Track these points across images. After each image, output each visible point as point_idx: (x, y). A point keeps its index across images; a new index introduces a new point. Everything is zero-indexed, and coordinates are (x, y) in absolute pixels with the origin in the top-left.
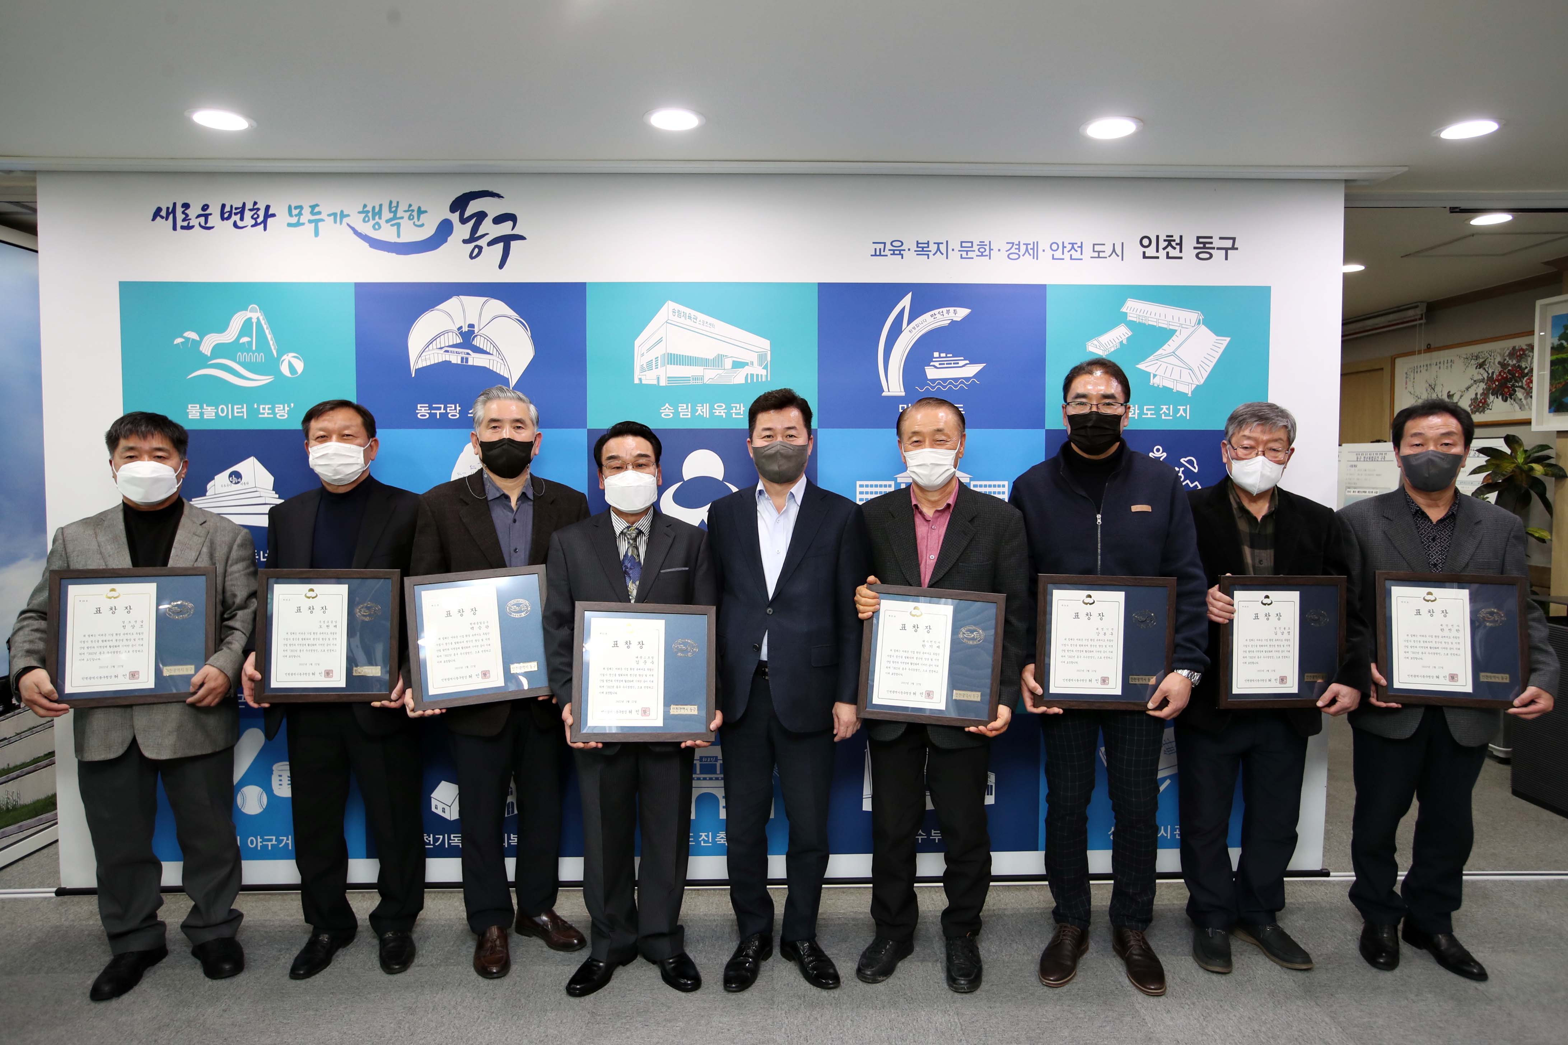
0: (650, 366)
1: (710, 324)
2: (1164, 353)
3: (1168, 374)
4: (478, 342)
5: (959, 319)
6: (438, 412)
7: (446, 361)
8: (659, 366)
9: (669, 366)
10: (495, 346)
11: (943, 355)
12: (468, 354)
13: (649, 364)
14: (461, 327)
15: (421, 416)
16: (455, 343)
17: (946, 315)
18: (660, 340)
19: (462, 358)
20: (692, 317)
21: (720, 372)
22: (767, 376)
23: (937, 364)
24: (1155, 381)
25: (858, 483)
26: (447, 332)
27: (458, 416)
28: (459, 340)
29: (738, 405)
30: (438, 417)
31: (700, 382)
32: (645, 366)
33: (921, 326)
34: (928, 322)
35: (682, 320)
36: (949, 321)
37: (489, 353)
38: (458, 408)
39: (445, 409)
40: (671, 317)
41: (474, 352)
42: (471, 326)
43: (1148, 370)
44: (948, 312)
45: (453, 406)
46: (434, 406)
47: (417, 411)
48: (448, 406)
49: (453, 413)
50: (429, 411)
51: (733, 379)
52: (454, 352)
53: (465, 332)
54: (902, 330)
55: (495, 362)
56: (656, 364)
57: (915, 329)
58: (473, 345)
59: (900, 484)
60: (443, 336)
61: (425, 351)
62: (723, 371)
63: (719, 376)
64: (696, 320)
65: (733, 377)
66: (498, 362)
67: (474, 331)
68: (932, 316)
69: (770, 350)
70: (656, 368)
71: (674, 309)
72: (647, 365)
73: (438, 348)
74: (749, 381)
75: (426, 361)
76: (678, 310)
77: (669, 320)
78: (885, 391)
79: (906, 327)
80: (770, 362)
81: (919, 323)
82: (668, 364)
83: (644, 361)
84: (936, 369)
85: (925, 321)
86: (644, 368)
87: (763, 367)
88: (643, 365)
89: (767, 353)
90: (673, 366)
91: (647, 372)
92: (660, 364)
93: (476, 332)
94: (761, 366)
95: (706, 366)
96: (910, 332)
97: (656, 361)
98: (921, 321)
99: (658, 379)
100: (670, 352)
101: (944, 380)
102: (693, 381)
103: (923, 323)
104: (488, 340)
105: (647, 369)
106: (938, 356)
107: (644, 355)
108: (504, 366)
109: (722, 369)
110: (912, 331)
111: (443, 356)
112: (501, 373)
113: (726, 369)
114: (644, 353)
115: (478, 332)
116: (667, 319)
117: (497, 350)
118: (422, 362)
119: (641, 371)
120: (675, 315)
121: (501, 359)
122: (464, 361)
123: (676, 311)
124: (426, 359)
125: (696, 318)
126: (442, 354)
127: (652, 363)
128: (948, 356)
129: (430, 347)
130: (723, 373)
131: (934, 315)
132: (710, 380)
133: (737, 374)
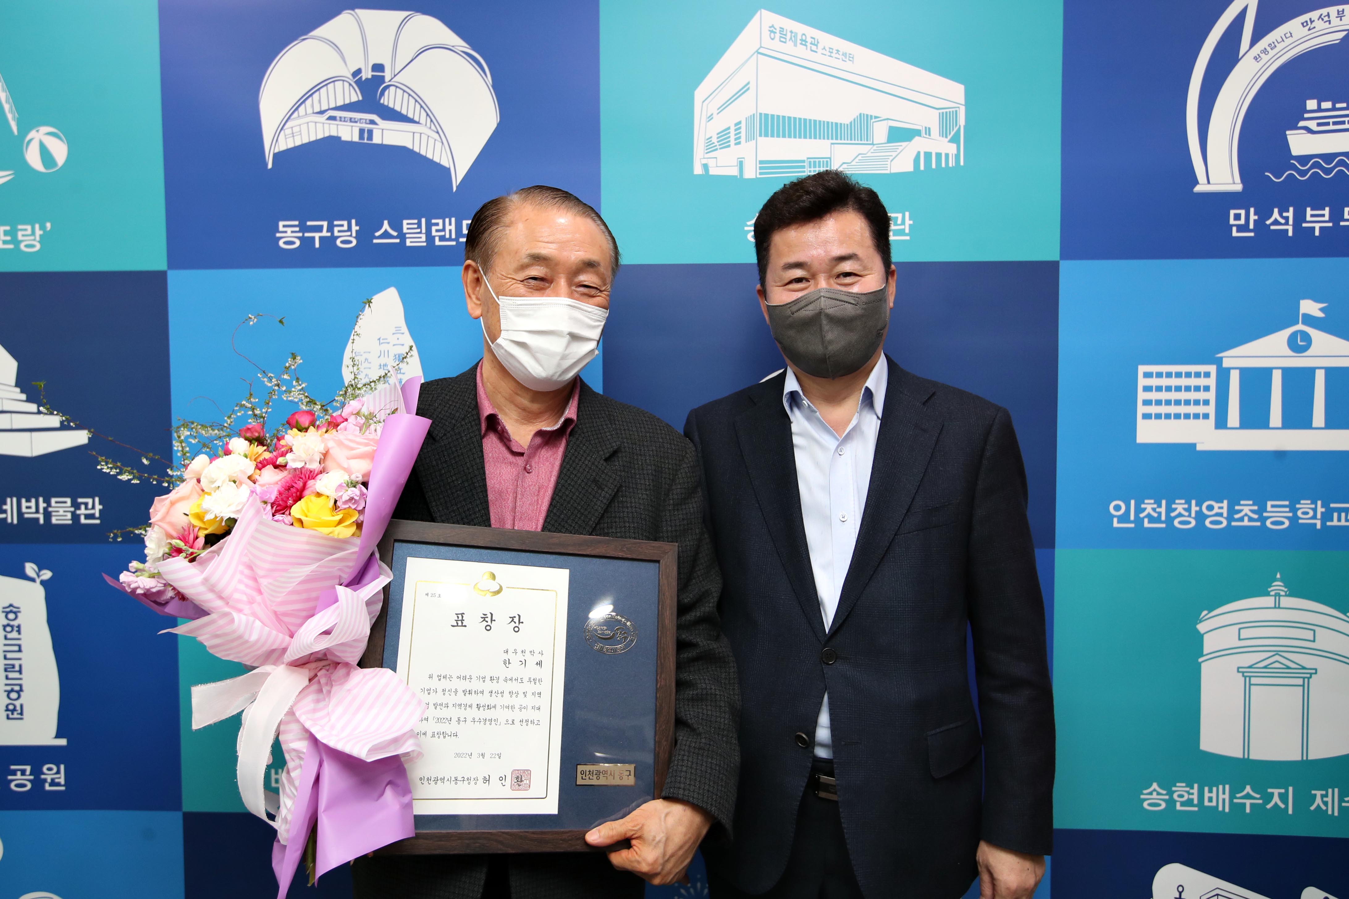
0: (724, 139)
1: (844, 54)
4: (391, 99)
6: (317, 235)
7: (330, 137)
8: (743, 139)
9: (762, 140)
10: (423, 106)
11: (1327, 105)
12: (372, 122)
13: (723, 136)
14: (359, 71)
15: (285, 243)
16: (347, 102)
17: (1336, 21)
18: (745, 89)
19: (362, 131)
20: (809, 40)
22: (957, 156)
25: (1142, 369)
26: (333, 80)
27: (354, 242)
28: (355, 96)
29: (899, 216)
30: (317, 245)
32: (714, 140)
33: (1280, 46)
34: (1296, 37)
35: (789, 47)
36: (1342, 34)
37: (411, 121)
38: (355, 228)
39: (330, 229)
40: (767, 42)
41: (384, 117)
42: (378, 67)
44: (1340, 14)
45: (345, 223)
46: (309, 223)
47: (278, 235)
48: (336, 223)
49: (345, 236)
50: (300, 235)
51: (889, 163)
52: (346, 119)
53: (367, 79)
54: (1240, 56)
55: (424, 138)
56: (736, 135)
57: (1267, 53)
58: (383, 105)
59: (1228, 370)
60: (325, 88)
61: (293, 117)
62: (872, 146)
63: (862, 157)
64: (815, 47)
65: (891, 159)
66: (429, 138)
67: (383, 77)
68: (1305, 24)
69: (963, 103)
70: (736, 144)
71: (773, 26)
72: (718, 138)
73: (315, 111)
74: (922, 168)
75: (293, 136)
76: (781, 28)
77: (762, 49)
78: (1200, 182)
79: (1248, 48)
80: (964, 126)
81: (1276, 40)
82: (760, 135)
83: (713, 129)
84: (1309, 135)
85: (1288, 35)
86: (714, 143)
87: (949, 137)
88: (711, 137)
89: (958, 109)
90: (769, 139)
91: (719, 151)
92: (743, 135)
93: (387, 79)
94: (946, 137)
95: (837, 139)
96: (1255, 58)
97: (736, 130)
98: (1285, 35)
99: (741, 165)
100: (763, 112)
101: (1328, 158)
102: (810, 167)
103: (1283, 40)
104: (409, 95)
105: (719, 145)
106: (1315, 107)
107: (712, 118)
108: (441, 144)
109: (869, 142)
110: (1260, 59)
111: (326, 126)
112: (436, 159)
113: (874, 143)
114: (712, 115)
115: (392, 79)
116: (759, 46)
117: (428, 115)
118: (286, 139)
119: (707, 149)
120: (775, 37)
121: (436, 130)
122: (366, 135)
123: (775, 29)
124: (293, 133)
125: (816, 43)
126: (323, 124)
127: (729, 133)
128: (1338, 106)
129: (302, 109)
130: (872, 150)
131: (1309, 23)
132: (845, 166)
133: (897, 153)
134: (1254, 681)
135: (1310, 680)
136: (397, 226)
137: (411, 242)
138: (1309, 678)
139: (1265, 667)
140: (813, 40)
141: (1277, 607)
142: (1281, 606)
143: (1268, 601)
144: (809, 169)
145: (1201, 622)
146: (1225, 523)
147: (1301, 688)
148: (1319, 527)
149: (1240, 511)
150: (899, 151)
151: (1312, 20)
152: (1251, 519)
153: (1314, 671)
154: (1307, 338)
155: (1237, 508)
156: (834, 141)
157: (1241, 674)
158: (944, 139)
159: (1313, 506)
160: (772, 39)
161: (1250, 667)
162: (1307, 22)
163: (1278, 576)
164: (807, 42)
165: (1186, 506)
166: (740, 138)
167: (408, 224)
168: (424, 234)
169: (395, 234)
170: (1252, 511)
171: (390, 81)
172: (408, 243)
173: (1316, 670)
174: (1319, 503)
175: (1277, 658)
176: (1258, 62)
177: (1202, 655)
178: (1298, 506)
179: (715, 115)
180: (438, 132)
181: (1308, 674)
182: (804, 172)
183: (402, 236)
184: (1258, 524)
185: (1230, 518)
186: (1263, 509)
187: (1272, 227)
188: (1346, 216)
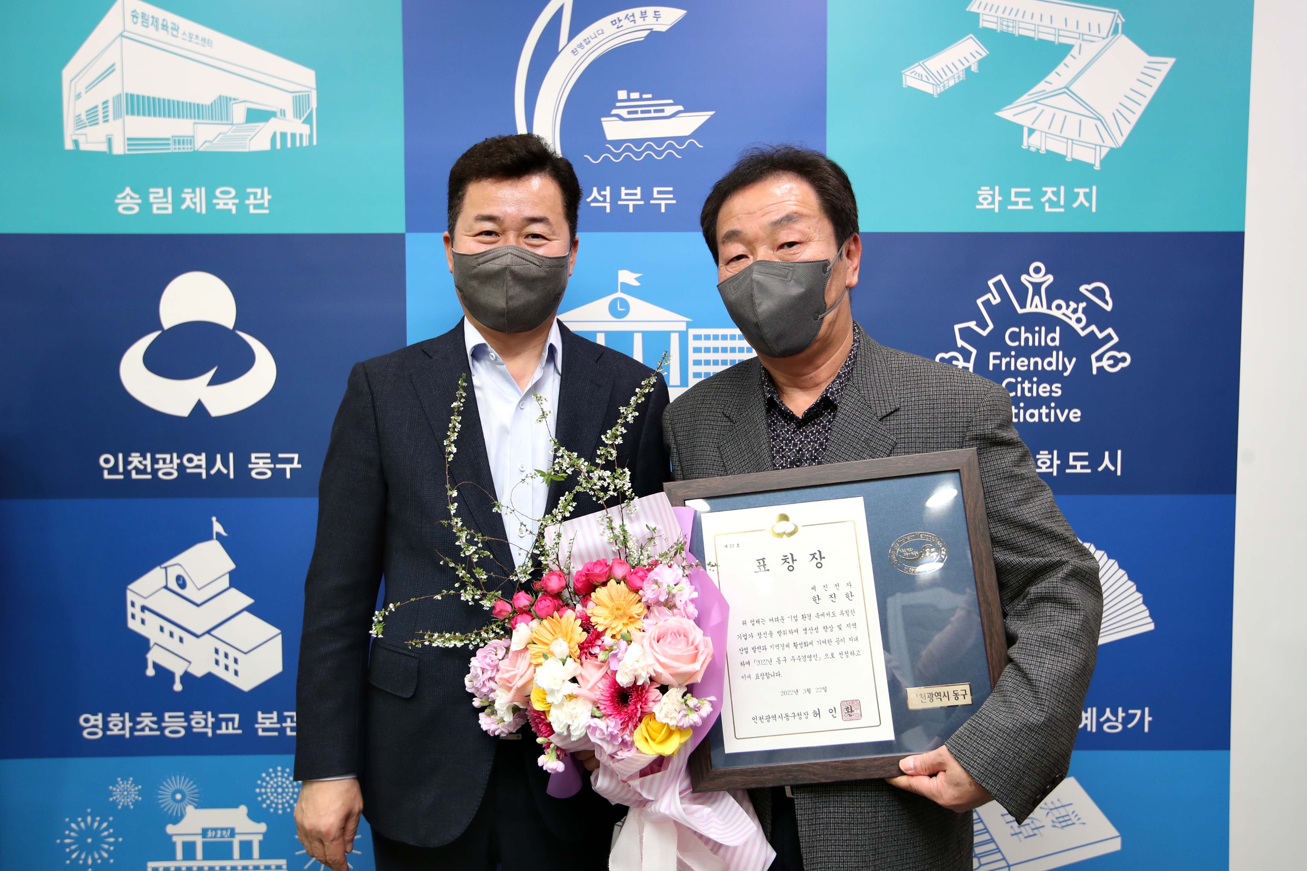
0: (92, 117)
1: (203, 39)
2: (1049, 88)
3: (1055, 129)
5: (664, 29)
8: (111, 116)
9: (129, 119)
11: (635, 95)
13: (92, 113)
17: (639, 21)
18: (111, 70)
20: (169, 24)
21: (225, 129)
22: (311, 136)
23: (623, 113)
24: (1033, 142)
29: (259, 191)
31: (187, 148)
32: (83, 117)
33: (594, 42)
34: (606, 34)
35: (150, 31)
36: (648, 32)
40: (130, 26)
43: (1018, 120)
44: (644, 15)
51: (248, 142)
54: (560, 49)
56: (103, 113)
57: (583, 47)
62: (230, 126)
63: (222, 136)
64: (176, 32)
68: (614, 23)
69: (315, 87)
70: (105, 122)
71: (135, 11)
72: (87, 115)
74: (278, 147)
76: (143, 13)
77: (125, 32)
79: (566, 43)
80: (316, 108)
81: (590, 37)
82: (127, 114)
83: (82, 107)
84: (621, 122)
85: (600, 32)
86: (83, 120)
87: (303, 119)
88: (80, 115)
89: (309, 93)
90: (136, 118)
91: (88, 128)
92: (111, 113)
94: (300, 118)
95: (199, 118)
96: (573, 52)
97: (103, 109)
98: (597, 32)
99: (109, 141)
100: (128, 92)
101: (638, 142)
102: (176, 146)
103: (596, 37)
105: (88, 122)
106: (625, 97)
107: (81, 96)
109: (228, 122)
110: (577, 52)
113: (234, 122)
114: (80, 93)
116: (123, 30)
119: (78, 126)
120: (137, 21)
123: (137, 14)
125: (176, 29)
127: (97, 111)
128: (645, 96)
130: (232, 130)
131: (617, 21)
132: (207, 144)
133: (255, 133)
140: (173, 26)
144: (173, 147)
150: (257, 131)
151: (620, 19)
154: (625, 304)
158: (298, 120)
160: (135, 23)
162: (615, 21)
164: (168, 27)
166: (107, 116)
176: (575, 55)
179: (83, 94)
182: (169, 149)
187: (592, 204)
188: (655, 195)
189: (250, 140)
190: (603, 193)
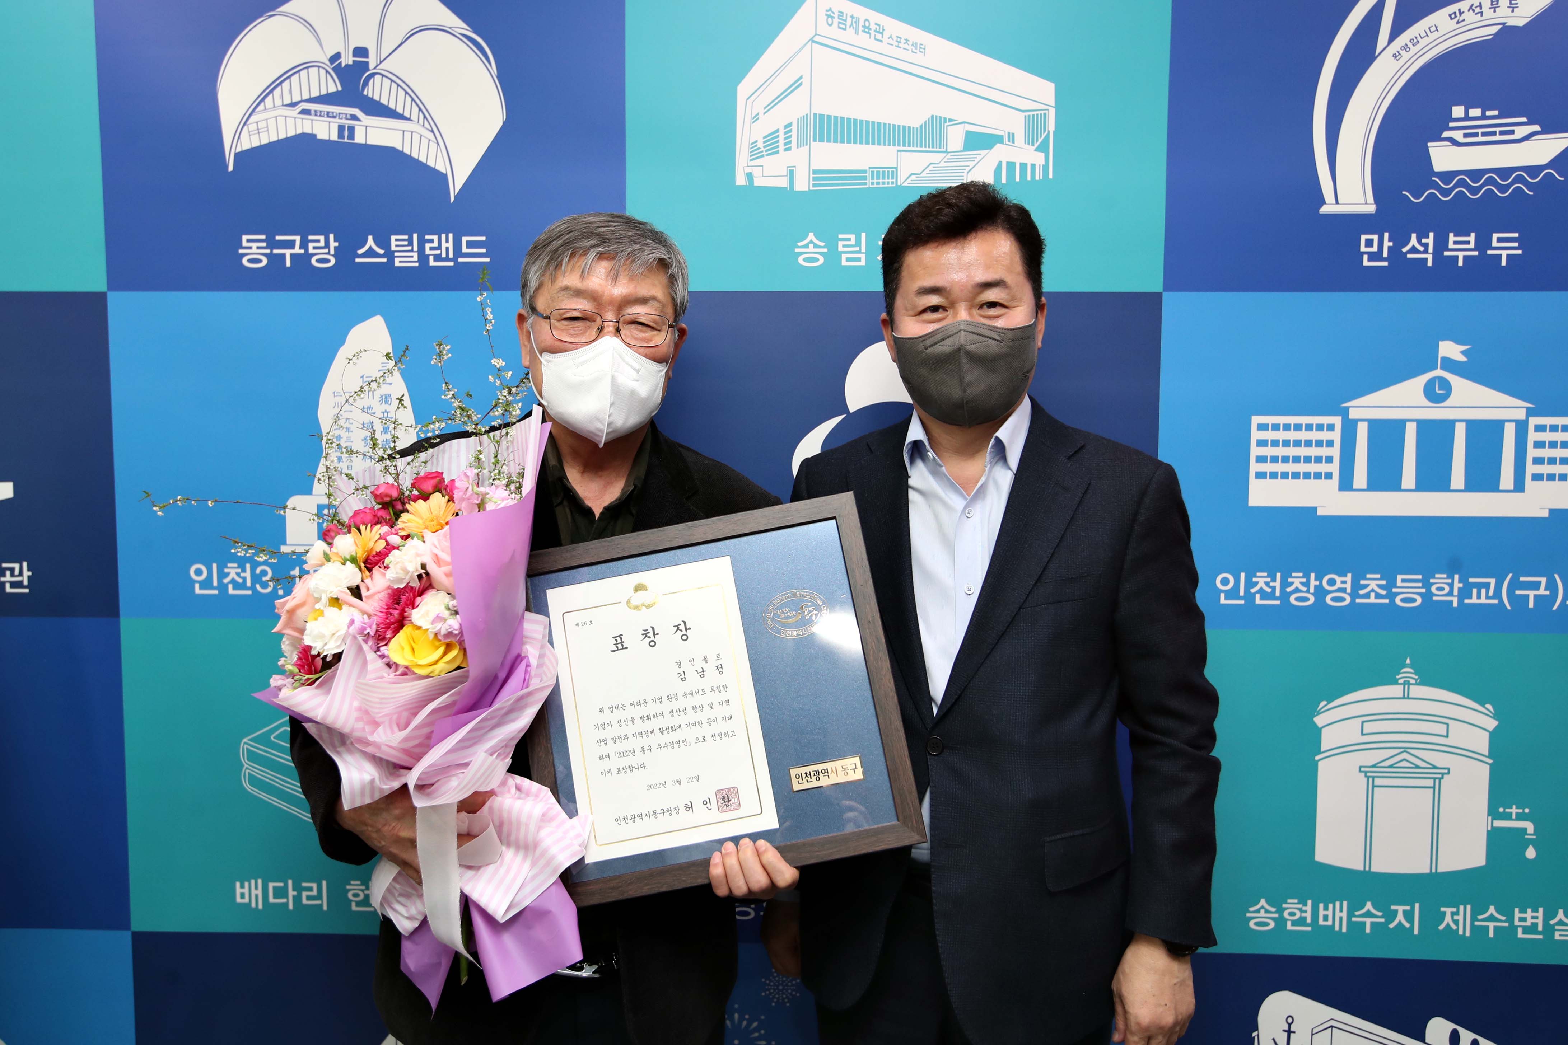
0: (771, 144)
1: (915, 45)
4: (377, 90)
5: (1521, 22)
6: (288, 252)
7: (304, 135)
8: (794, 144)
9: (816, 146)
10: (415, 99)
11: (1475, 112)
12: (354, 117)
13: (771, 140)
14: (337, 56)
15: (250, 261)
16: (324, 92)
17: (1485, 14)
18: (797, 84)
19: (341, 128)
20: (873, 27)
21: (936, 158)
22: (1045, 167)
23: (1458, 136)
25: (1256, 420)
26: (306, 66)
27: (333, 261)
28: (333, 86)
30: (288, 263)
31: (888, 183)
32: (760, 144)
33: (1423, 42)
34: (1441, 31)
35: (849, 35)
36: (1495, 29)
37: (401, 117)
38: (333, 244)
39: (304, 245)
40: (823, 29)
41: (368, 113)
42: (361, 52)
44: (1492, 6)
45: (322, 238)
46: (278, 238)
47: (241, 251)
48: (311, 238)
49: (322, 254)
50: (268, 251)
51: (965, 174)
52: (322, 114)
53: (347, 65)
54: (1377, 53)
55: (416, 137)
56: (785, 139)
57: (1408, 50)
58: (367, 96)
59: (1355, 422)
60: (297, 75)
61: (257, 110)
62: (946, 154)
63: (934, 167)
64: (881, 35)
65: (967, 170)
66: (422, 137)
67: (367, 63)
68: (1453, 16)
69: (1053, 105)
70: (785, 150)
71: (830, 9)
72: (764, 142)
73: (285, 103)
74: (1004, 180)
75: (259, 133)
76: (839, 12)
77: (817, 36)
78: (1327, 202)
79: (1386, 45)
80: (1054, 132)
81: (1419, 35)
82: (815, 140)
83: (759, 132)
84: (1454, 147)
85: (1433, 29)
86: (759, 148)
87: (1036, 145)
88: (756, 142)
89: (1047, 112)
90: (825, 144)
91: (766, 157)
92: (794, 139)
93: (371, 66)
94: (1033, 145)
95: (904, 145)
96: (1395, 56)
97: (785, 133)
98: (1429, 28)
99: (791, 174)
100: (818, 112)
101: (1475, 174)
102: (873, 178)
103: (1427, 35)
104: (398, 85)
105: (766, 151)
106: (1462, 115)
107: (758, 119)
108: (436, 145)
109: (942, 150)
110: (1400, 56)
111: (299, 121)
112: (431, 163)
113: (948, 151)
114: (758, 114)
115: (377, 66)
116: (814, 34)
117: (420, 110)
118: (250, 135)
119: (751, 156)
120: (832, 22)
121: (430, 129)
122: (346, 133)
123: (834, 13)
124: (258, 129)
125: (881, 31)
126: (295, 118)
127: (778, 136)
128: (1488, 113)
129: (269, 100)
130: (945, 160)
131: (1458, 14)
132: (913, 178)
133: (974, 163)
134: (1378, 782)
135: (1442, 781)
136: (384, 242)
137: (400, 262)
138: (1440, 779)
139: (1391, 766)
140: (878, 27)
141: (1406, 697)
142: (1410, 696)
143: (1396, 690)
144: (871, 181)
145: (1319, 714)
146: (1348, 599)
147: (1432, 790)
148: (1455, 604)
149: (1367, 586)
150: (977, 160)
151: (1462, 11)
152: (1378, 596)
153: (1446, 771)
154: (1447, 386)
155: (1362, 582)
156: (901, 148)
157: (1363, 774)
158: (1030, 147)
159: (1449, 581)
160: (830, 25)
161: (1374, 766)
162: (1455, 13)
163: (1408, 661)
164: (871, 29)
165: (1304, 580)
166: (790, 142)
167: (396, 240)
168: (415, 252)
169: (381, 252)
170: (1379, 586)
171: (375, 68)
172: (397, 263)
173: (1449, 769)
174: (1456, 577)
175: (1405, 756)
176: (1397, 60)
177: (1320, 753)
178: (1432, 581)
179: (761, 116)
180: (432, 131)
181: (1439, 775)
182: (866, 184)
183: (390, 255)
184: (1387, 601)
185: (1354, 595)
186: (1392, 583)
187: (1409, 256)
188: (1495, 244)
189: (968, 172)
190: (1424, 241)
